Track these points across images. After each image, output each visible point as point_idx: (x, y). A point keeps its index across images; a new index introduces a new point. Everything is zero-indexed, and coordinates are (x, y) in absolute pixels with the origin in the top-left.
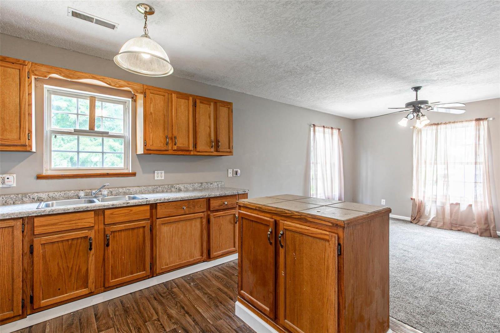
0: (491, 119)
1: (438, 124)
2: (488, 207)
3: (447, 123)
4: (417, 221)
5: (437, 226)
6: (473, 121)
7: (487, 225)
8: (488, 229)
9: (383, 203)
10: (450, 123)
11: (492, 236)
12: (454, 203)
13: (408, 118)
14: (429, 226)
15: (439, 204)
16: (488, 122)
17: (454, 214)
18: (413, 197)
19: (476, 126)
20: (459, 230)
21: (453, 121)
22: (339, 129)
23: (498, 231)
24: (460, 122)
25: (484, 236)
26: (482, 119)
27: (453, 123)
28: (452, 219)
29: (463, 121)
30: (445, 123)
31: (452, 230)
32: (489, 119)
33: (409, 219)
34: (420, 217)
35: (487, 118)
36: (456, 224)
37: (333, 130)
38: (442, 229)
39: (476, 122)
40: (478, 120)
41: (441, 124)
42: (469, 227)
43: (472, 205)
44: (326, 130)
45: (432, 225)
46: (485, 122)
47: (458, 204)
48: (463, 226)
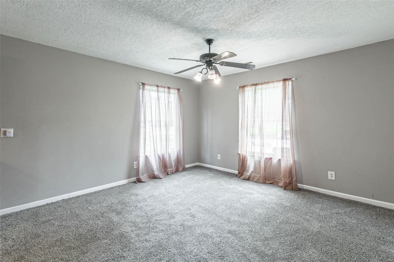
0: (294, 79)
1: (256, 85)
2: (291, 161)
3: (263, 84)
4: (241, 175)
5: (254, 179)
6: (281, 81)
7: (290, 179)
8: (291, 182)
9: (219, 158)
10: (265, 83)
11: (294, 189)
12: (268, 157)
13: (202, 73)
14: (248, 179)
15: (257, 159)
16: (292, 82)
17: (268, 168)
18: (239, 153)
19: (283, 86)
20: (271, 183)
21: (267, 82)
22: (179, 90)
23: (298, 183)
24: (272, 82)
25: (288, 190)
26: (287, 79)
27: (267, 83)
28: (266, 172)
29: (274, 82)
30: (262, 84)
31: (266, 183)
32: (293, 79)
33: (236, 172)
34: (243, 171)
35: (291, 78)
36: (269, 178)
37: (170, 89)
38: (258, 182)
39: (283, 82)
40: (285, 80)
41: (258, 84)
42: (279, 180)
43: (280, 159)
44: (160, 89)
45: (251, 179)
46: (290, 82)
47: (271, 159)
48: (274, 179)
